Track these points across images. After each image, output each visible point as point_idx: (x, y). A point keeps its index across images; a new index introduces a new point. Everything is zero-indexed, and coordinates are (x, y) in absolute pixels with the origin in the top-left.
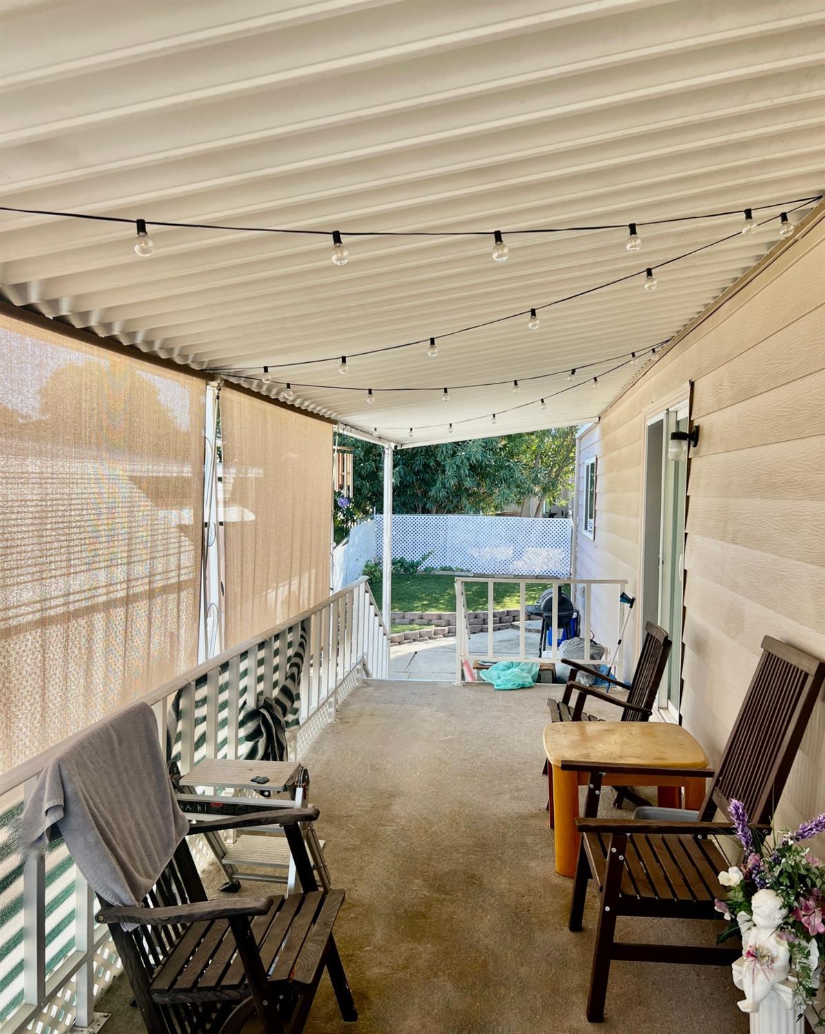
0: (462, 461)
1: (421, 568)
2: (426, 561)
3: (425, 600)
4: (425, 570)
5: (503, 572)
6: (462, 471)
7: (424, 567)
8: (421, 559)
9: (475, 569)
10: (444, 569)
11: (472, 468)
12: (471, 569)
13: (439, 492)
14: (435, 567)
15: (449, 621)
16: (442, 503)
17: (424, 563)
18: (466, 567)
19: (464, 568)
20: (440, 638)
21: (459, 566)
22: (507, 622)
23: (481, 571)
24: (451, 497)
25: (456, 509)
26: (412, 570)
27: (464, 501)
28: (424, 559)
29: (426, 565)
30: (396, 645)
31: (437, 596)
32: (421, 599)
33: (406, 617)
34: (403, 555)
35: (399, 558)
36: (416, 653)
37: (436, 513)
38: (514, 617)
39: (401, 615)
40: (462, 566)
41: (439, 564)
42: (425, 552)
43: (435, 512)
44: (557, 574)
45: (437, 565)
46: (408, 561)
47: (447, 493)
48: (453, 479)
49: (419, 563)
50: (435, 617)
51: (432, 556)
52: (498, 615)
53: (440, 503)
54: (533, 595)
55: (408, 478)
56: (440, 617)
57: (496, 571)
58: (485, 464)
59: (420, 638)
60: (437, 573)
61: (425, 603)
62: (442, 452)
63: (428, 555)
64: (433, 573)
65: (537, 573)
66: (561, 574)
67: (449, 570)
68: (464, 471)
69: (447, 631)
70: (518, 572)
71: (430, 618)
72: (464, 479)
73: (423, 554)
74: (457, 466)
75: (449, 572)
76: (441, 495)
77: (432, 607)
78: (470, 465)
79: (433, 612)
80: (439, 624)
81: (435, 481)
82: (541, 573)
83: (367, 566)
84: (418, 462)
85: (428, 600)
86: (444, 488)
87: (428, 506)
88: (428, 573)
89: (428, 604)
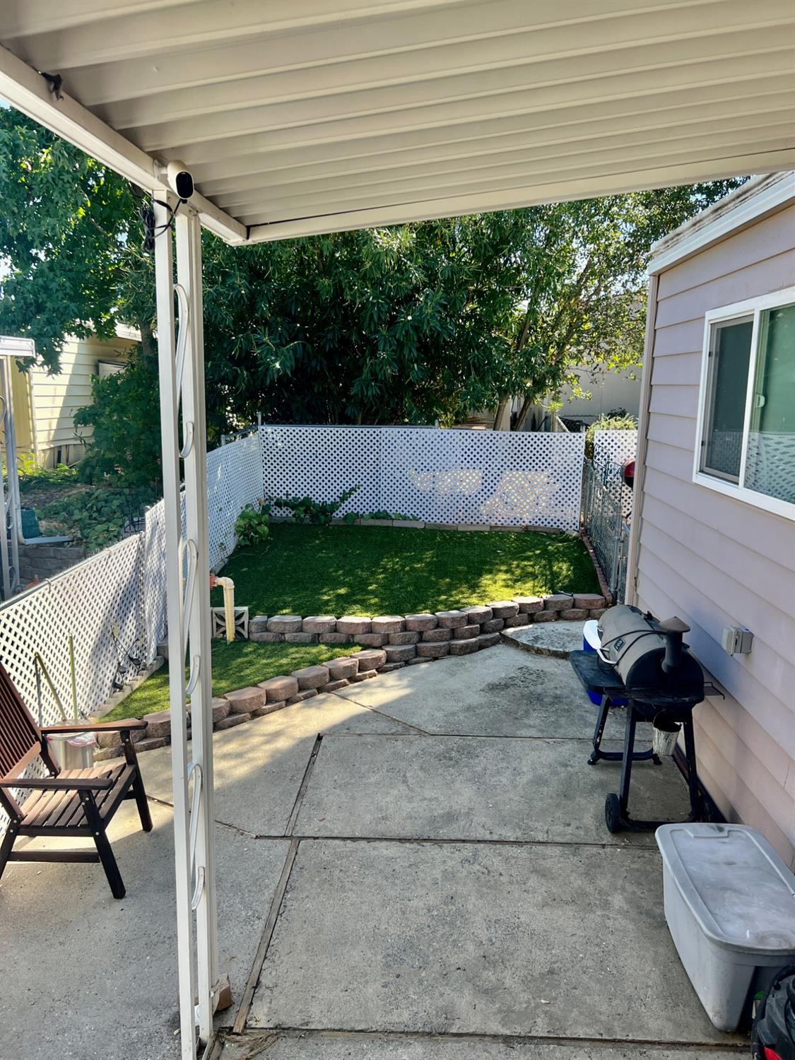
0: (407, 332)
1: (339, 514)
2: (346, 503)
3: (343, 585)
4: (346, 517)
5: (472, 520)
6: (406, 352)
7: (343, 512)
8: (338, 500)
9: (426, 515)
10: (376, 516)
11: (423, 347)
12: (420, 515)
13: (367, 387)
14: (361, 512)
15: (388, 635)
16: (372, 406)
17: (343, 505)
18: (412, 512)
19: (409, 515)
20: (371, 676)
21: (400, 511)
22: (494, 631)
23: (435, 519)
24: (386, 396)
25: (393, 418)
26: (323, 518)
27: (407, 403)
28: (343, 499)
29: (346, 509)
30: (280, 708)
31: (364, 574)
32: (337, 584)
33: (305, 627)
34: (308, 492)
35: (302, 498)
36: (319, 738)
37: (362, 424)
38: (505, 620)
39: (296, 626)
40: (406, 511)
41: (367, 507)
42: (344, 488)
43: (360, 422)
44: (558, 523)
45: (364, 510)
46: (317, 502)
47: (380, 388)
48: (390, 365)
49: (334, 506)
50: (360, 629)
51: (356, 494)
52: (478, 619)
53: (369, 405)
54: (530, 569)
55: (313, 364)
56: (370, 628)
57: (460, 520)
58: (444, 339)
59: (331, 684)
60: (364, 523)
61: (342, 591)
62: (372, 315)
63: (350, 493)
64: (358, 522)
65: (527, 523)
66: (565, 524)
67: (384, 518)
68: (410, 351)
69: (384, 660)
70: (496, 521)
71: (351, 631)
72: (409, 367)
73: (341, 491)
74: (398, 341)
75: (384, 521)
76: (370, 393)
77: (356, 602)
78: (419, 341)
79: (356, 618)
80: (368, 642)
81: (359, 369)
82: (533, 522)
83: (242, 516)
84: (330, 336)
85: (349, 585)
86: (376, 380)
87: (349, 411)
88: (349, 523)
89: (346, 595)
